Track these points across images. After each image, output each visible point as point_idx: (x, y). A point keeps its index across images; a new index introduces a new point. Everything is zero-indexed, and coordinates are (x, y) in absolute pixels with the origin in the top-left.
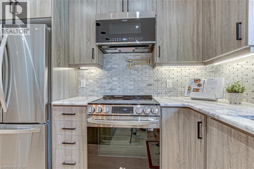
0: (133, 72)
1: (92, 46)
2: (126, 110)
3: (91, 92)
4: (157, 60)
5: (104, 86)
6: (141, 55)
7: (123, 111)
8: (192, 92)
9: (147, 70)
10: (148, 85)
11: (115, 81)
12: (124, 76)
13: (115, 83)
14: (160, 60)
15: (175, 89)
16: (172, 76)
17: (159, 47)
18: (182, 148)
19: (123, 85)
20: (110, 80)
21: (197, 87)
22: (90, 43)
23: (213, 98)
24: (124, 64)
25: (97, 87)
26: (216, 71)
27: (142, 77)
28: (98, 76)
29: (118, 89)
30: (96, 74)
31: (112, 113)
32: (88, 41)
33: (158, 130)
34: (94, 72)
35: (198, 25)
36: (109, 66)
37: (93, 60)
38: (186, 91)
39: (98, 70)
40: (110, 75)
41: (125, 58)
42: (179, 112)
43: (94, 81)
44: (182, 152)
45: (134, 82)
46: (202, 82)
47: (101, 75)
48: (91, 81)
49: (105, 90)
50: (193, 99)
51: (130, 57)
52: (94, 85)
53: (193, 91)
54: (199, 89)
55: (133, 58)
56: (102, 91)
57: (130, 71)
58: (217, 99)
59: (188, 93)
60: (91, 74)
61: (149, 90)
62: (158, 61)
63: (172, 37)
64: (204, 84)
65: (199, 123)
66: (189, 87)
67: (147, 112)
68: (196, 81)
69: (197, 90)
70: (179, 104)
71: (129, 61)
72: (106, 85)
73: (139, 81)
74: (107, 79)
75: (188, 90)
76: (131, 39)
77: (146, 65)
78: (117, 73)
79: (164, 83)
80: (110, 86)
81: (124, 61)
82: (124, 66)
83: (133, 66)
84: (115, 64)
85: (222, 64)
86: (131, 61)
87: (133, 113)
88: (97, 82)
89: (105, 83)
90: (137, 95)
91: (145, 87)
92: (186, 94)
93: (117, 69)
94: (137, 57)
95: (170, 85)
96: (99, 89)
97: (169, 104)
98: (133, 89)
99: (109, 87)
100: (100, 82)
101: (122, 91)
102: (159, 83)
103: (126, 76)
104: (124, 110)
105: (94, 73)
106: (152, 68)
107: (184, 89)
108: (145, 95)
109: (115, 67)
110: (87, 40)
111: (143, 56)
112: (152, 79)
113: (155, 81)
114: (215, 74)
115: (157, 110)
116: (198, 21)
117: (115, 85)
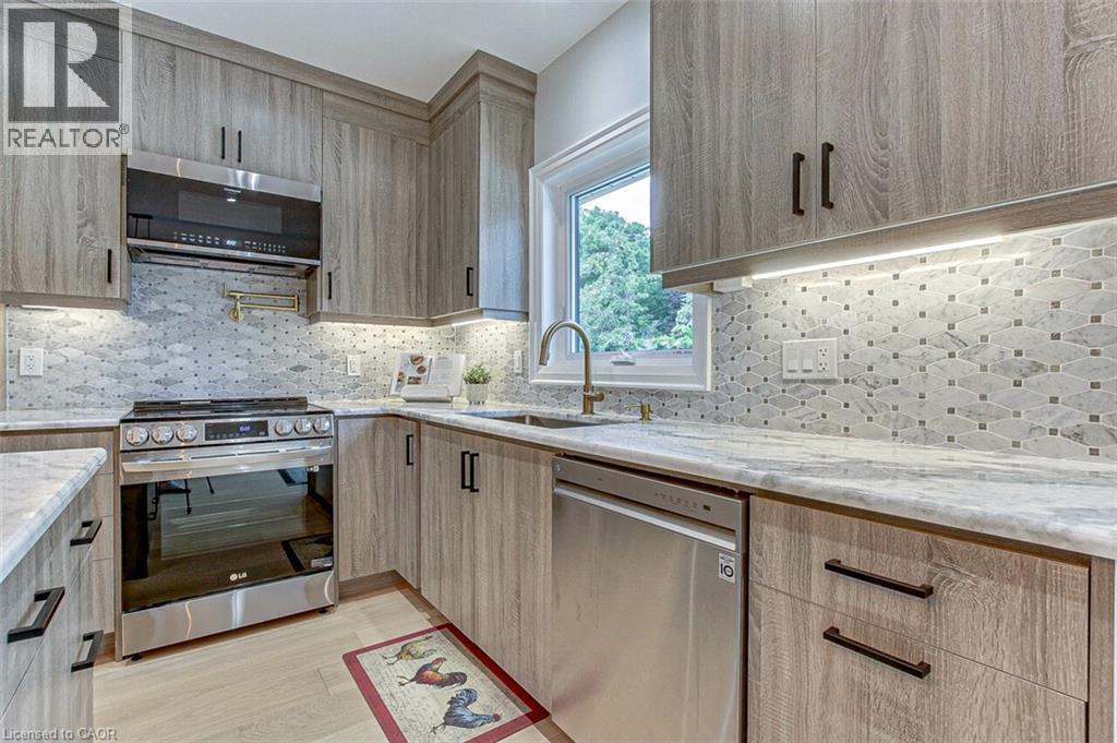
0: (244, 328)
1: (106, 240)
2: (248, 428)
3: (74, 394)
4: (324, 305)
5: (132, 371)
6: (273, 281)
7: (241, 433)
8: (406, 386)
9: (292, 328)
10: (295, 369)
11: (181, 355)
12: (213, 342)
13: (180, 361)
14: (331, 306)
15: (369, 380)
16: (360, 346)
17: (330, 274)
18: (381, 500)
19: (210, 368)
20: (157, 350)
21: (417, 375)
22: (96, 229)
23: (444, 395)
24: (215, 303)
25: (102, 375)
26: (458, 339)
27: (275, 344)
28: (104, 335)
29: (191, 382)
30: (99, 327)
31: (207, 439)
32: (87, 221)
33: (328, 470)
34: (85, 324)
35: (418, 235)
36: (154, 306)
37: (109, 287)
38: (395, 383)
39: (105, 316)
40: (161, 335)
41: (218, 284)
42: (374, 425)
43: (86, 354)
44: (382, 510)
45: (248, 358)
46: (426, 364)
47: (122, 335)
48: (72, 353)
49: (137, 384)
50: (408, 401)
51: (234, 285)
52: (86, 368)
53: (409, 383)
54: (419, 379)
55: (246, 288)
56: (127, 387)
57: (233, 324)
58: (452, 397)
59: (397, 386)
60: (70, 329)
61: (298, 381)
62: (326, 308)
63: (360, 253)
64: (430, 367)
65: (408, 437)
66: (401, 374)
67: (305, 430)
68: (416, 359)
69: (416, 381)
70: (376, 410)
71: (234, 297)
72: (144, 367)
73: (268, 356)
74: (146, 348)
75: (399, 380)
76: (251, 245)
77: (287, 313)
78: (189, 330)
79: (338, 363)
80: (158, 371)
81: (215, 292)
82: (212, 309)
83: (246, 311)
84: (180, 301)
85: (464, 327)
86: (238, 295)
87: (267, 435)
88: (103, 357)
89: (136, 361)
90: (260, 397)
91: (283, 374)
92: (393, 392)
93: (186, 319)
94: (261, 288)
95: (356, 370)
96: (109, 382)
97: (355, 410)
98: (244, 382)
99: (155, 374)
100: (118, 357)
101: (204, 387)
102: (327, 363)
103: (222, 342)
104: (241, 429)
105: (88, 325)
106: (305, 321)
107: (389, 378)
108: (284, 396)
109: (180, 311)
110: (79, 219)
111: (277, 287)
112: (305, 351)
113: (315, 357)
114: (457, 344)
115: (327, 424)
116: (419, 227)
117: (181, 369)
